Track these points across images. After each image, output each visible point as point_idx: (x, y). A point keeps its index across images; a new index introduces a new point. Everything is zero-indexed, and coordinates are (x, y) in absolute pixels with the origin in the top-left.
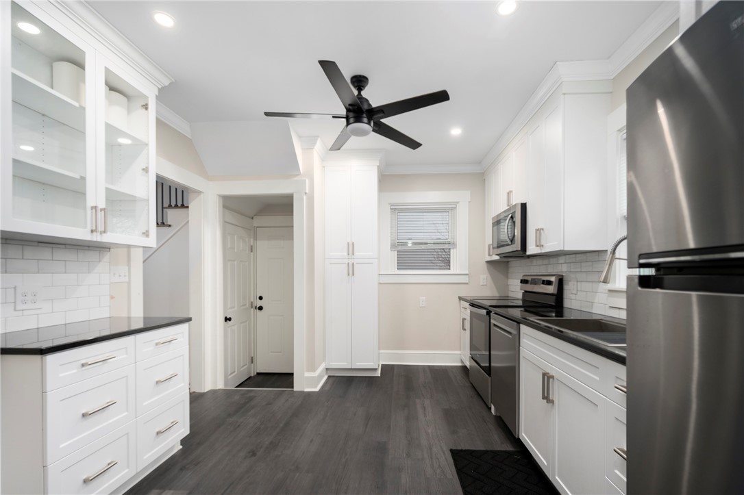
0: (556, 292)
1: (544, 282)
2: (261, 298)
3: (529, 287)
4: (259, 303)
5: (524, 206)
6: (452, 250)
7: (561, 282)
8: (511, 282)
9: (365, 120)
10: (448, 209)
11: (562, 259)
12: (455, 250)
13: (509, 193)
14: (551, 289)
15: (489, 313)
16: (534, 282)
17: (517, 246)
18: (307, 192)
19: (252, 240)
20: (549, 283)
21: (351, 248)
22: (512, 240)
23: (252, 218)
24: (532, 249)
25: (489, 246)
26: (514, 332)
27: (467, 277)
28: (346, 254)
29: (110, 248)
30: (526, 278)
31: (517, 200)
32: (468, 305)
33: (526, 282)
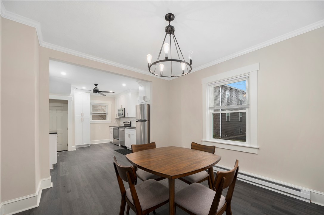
3: (125, 123)
5: (125, 109)
6: (107, 115)
7: (131, 122)
8: (121, 122)
11: (131, 118)
13: (121, 105)
14: (129, 123)
15: (119, 128)
16: (126, 122)
17: (123, 116)
18: (72, 100)
20: (129, 122)
21: (82, 114)
22: (123, 114)
24: (126, 116)
25: (117, 115)
26: (124, 130)
27: (111, 121)
28: (81, 116)
31: (123, 107)
32: (113, 128)
33: (125, 122)
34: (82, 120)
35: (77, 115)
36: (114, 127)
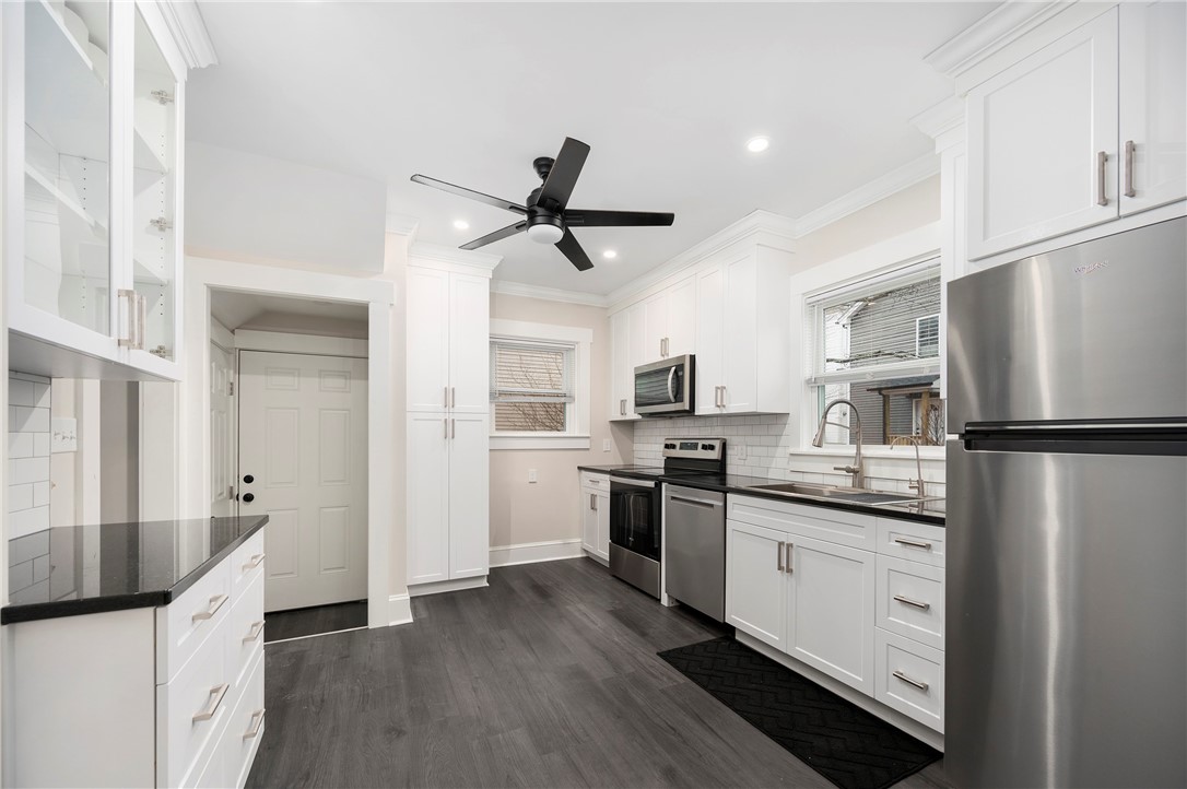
0: (720, 458)
1: (704, 447)
2: (249, 479)
3: (677, 453)
4: (245, 489)
5: (693, 358)
6: (567, 406)
7: (725, 446)
8: (637, 447)
9: (558, 222)
10: (562, 351)
11: (725, 422)
12: (572, 405)
13: (664, 341)
14: (714, 455)
15: (658, 485)
16: (687, 446)
17: (683, 404)
18: (395, 303)
19: (232, 372)
20: (712, 447)
21: (449, 397)
23: (233, 332)
25: (622, 403)
26: (719, 504)
27: (588, 441)
28: (442, 405)
29: (50, 378)
30: (669, 442)
31: (682, 351)
32: (607, 477)
33: (673, 447)
34: (450, 430)
35: (423, 398)
36: (613, 473)
